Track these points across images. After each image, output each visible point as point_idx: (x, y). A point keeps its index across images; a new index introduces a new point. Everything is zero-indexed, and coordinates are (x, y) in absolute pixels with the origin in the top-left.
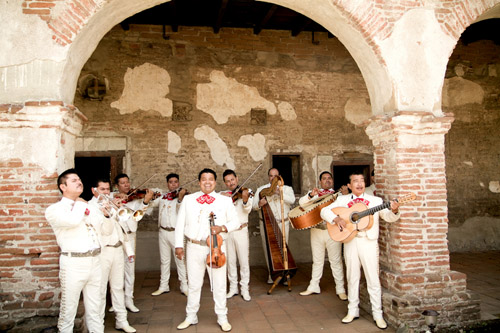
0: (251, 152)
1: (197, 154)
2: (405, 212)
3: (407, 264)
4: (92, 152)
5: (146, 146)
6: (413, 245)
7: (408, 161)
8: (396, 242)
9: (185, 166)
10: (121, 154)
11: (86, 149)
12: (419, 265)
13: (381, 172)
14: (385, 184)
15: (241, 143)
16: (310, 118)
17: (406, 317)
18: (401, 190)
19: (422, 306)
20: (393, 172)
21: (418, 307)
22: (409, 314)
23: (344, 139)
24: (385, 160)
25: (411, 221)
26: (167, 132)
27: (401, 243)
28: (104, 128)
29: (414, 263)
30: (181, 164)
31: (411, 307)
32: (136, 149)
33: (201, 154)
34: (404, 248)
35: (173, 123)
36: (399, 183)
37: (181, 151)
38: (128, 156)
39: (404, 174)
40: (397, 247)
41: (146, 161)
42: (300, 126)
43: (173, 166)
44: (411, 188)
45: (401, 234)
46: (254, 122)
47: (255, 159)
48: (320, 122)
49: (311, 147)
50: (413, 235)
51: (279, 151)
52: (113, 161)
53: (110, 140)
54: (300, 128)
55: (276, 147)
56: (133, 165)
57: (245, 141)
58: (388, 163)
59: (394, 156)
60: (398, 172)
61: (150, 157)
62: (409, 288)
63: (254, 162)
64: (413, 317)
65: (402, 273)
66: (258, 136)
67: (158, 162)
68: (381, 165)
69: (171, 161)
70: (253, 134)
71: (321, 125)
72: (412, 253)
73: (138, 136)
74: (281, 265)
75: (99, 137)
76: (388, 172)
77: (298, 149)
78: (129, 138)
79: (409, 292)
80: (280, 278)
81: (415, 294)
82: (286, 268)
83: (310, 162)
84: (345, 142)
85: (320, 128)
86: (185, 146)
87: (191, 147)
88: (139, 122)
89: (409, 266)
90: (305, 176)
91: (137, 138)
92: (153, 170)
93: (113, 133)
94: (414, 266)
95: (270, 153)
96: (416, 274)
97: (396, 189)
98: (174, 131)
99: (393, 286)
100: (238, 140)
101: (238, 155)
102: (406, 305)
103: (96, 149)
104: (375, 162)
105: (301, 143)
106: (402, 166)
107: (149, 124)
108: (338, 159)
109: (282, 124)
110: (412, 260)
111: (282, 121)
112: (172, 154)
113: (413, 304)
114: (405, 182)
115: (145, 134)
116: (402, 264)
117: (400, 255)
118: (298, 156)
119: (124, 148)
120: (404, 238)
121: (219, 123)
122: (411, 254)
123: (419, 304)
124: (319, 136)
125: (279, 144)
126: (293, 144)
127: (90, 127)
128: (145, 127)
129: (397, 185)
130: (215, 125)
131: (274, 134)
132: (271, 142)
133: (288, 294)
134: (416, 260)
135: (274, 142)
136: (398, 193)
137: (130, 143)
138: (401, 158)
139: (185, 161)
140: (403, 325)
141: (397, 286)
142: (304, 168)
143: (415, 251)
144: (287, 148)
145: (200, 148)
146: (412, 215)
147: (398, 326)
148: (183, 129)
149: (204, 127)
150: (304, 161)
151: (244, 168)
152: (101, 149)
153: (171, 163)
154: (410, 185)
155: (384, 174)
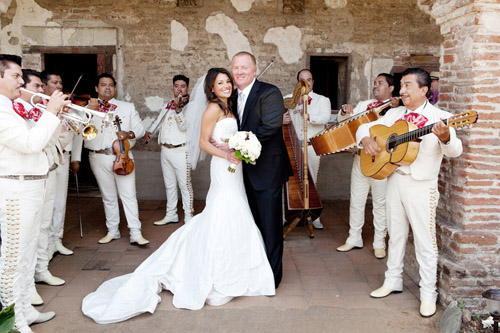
0: (282, 51)
1: (209, 52)
2: (479, 137)
3: (472, 215)
4: (73, 48)
5: (143, 41)
6: (486, 188)
7: (492, 56)
8: (460, 182)
9: (193, 68)
10: (110, 51)
11: (66, 44)
12: (492, 217)
13: (448, 75)
14: (453, 94)
15: (268, 38)
16: (365, 5)
17: (461, 292)
18: (476, 102)
19: (489, 278)
20: (466, 76)
21: (482, 280)
22: (465, 288)
23: (412, 36)
24: (456, 57)
25: (487, 152)
26: (170, 23)
27: (466, 183)
28: (88, 15)
29: (485, 214)
30: (189, 66)
31: (470, 279)
32: (130, 45)
33: (214, 53)
34: (470, 191)
35: (178, 9)
36: (474, 91)
37: (188, 48)
38: (120, 53)
39: (484, 77)
40: (460, 190)
41: (142, 60)
42: (351, 16)
43: (178, 67)
44: (492, 100)
45: (468, 170)
46: (287, 9)
47: (287, 61)
48: (379, 11)
49: (365, 46)
50: (487, 172)
51: (319, 51)
52: (100, 59)
53: (95, 32)
54: (351, 19)
55: (316, 45)
56: (127, 66)
57: (274, 36)
58: (460, 60)
59: (470, 48)
60: (473, 75)
61: (148, 55)
62: (471, 251)
63: (285, 65)
64: (472, 294)
65: (463, 227)
66: (292, 29)
67: (158, 62)
68: (449, 65)
69: (175, 60)
70: (285, 27)
71: (381, 15)
72: (483, 199)
73: (132, 27)
74: (300, 203)
75: (82, 28)
76: (459, 75)
77: (347, 48)
78: (121, 30)
79: (471, 256)
80: (298, 220)
81: (481, 260)
82: (307, 207)
83: (361, 67)
84: (413, 39)
85: (379, 20)
86: (193, 42)
87: (201, 42)
88: (133, 7)
89: (476, 218)
90: (353, 86)
91: (130, 30)
92: (152, 72)
93: (100, 23)
94: (484, 219)
95: (307, 53)
96: (486, 231)
97: (468, 100)
98: (179, 21)
99: (448, 245)
100: (263, 34)
101: (264, 54)
102: (463, 275)
103: (77, 44)
104: (442, 60)
105: (351, 40)
106: (482, 65)
107: (146, 11)
108: (401, 64)
109: (325, 13)
110: (481, 210)
111: (326, 8)
112: (176, 52)
113: (474, 274)
114: (484, 90)
115: (142, 24)
116: (466, 215)
117: (462, 201)
118: (345, 59)
119: (114, 43)
120: (473, 176)
121: (239, 10)
122: (482, 201)
123: (484, 275)
124: (377, 31)
125: (320, 42)
126: (340, 40)
127: (70, 14)
128: (141, 15)
129: (469, 96)
130: (234, 14)
131: (314, 26)
132: (309, 38)
133: (308, 241)
134: (488, 211)
135: (314, 38)
136: (470, 107)
137: (121, 36)
138: (482, 51)
139: (193, 61)
140: (454, 304)
141: (454, 246)
142: (353, 75)
143: (487, 196)
144: (330, 47)
145: (213, 44)
146: (488, 142)
147: (448, 304)
148: (191, 18)
149: (220, 16)
150: (354, 65)
151: (271, 72)
152: (84, 44)
153: (175, 63)
154: (491, 96)
155: (453, 79)
